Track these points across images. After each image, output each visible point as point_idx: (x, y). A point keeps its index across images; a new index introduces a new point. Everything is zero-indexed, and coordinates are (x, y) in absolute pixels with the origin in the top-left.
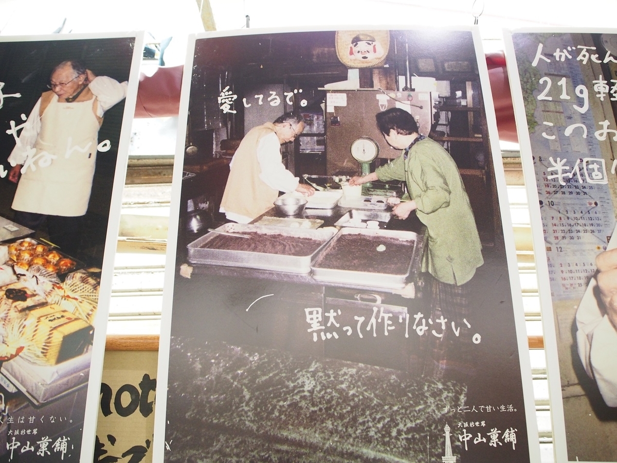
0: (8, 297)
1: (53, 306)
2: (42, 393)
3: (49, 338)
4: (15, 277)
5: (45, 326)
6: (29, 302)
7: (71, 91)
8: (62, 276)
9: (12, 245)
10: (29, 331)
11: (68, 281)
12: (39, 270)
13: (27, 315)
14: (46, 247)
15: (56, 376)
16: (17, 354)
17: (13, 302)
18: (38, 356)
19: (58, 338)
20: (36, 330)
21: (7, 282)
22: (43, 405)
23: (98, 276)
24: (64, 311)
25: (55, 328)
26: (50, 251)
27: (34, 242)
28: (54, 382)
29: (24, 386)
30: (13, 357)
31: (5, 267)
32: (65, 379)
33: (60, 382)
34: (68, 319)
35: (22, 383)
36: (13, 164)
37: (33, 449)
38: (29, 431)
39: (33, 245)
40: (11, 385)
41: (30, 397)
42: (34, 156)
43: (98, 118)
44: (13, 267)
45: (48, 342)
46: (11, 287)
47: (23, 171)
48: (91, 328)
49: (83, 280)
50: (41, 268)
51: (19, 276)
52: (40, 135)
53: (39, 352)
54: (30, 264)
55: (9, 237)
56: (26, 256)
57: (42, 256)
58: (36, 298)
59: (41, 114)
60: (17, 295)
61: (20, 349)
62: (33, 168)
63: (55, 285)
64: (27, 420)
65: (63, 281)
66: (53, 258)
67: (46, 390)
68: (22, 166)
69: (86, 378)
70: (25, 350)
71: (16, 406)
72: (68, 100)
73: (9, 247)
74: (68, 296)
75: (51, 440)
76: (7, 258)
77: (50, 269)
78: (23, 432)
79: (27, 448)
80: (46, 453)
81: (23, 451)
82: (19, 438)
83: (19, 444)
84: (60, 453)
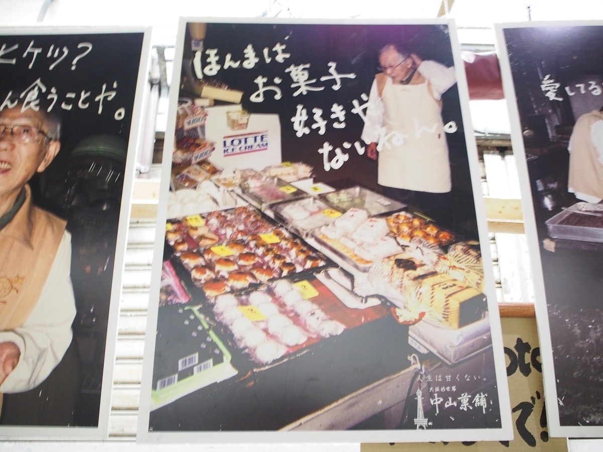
0: (399, 266)
1: (443, 275)
2: (452, 354)
3: (447, 304)
4: (400, 249)
5: (440, 294)
6: (420, 271)
7: (402, 74)
8: (445, 248)
9: (389, 218)
10: (426, 297)
11: (451, 253)
12: (421, 242)
13: (420, 283)
14: (422, 221)
15: (461, 339)
16: (420, 319)
17: (404, 271)
18: (440, 321)
19: (454, 304)
20: (432, 297)
21: (394, 252)
22: (454, 365)
23: (477, 248)
24: (455, 280)
25: (450, 295)
26: (427, 224)
27: (409, 215)
28: (460, 344)
29: (435, 347)
30: (416, 321)
31: (387, 238)
32: (471, 342)
33: (466, 344)
34: (460, 287)
35: (431, 344)
36: (368, 142)
37: (455, 404)
38: (448, 388)
39: (409, 219)
40: (421, 347)
41: (442, 358)
42: (386, 135)
43: (437, 101)
44: (395, 238)
45: (447, 307)
46: (399, 257)
47: (379, 148)
48: (482, 296)
49: (465, 252)
50: (422, 240)
51: (404, 247)
52: (386, 114)
53: (440, 317)
54: (411, 236)
55: (384, 210)
56: (405, 229)
57: (421, 229)
58: (425, 268)
59: (380, 94)
60: (407, 265)
61: (422, 315)
62: (388, 146)
63: (439, 256)
64: (444, 379)
65: (446, 252)
66: (432, 230)
67: (455, 352)
68: (377, 144)
69: (489, 341)
70: (426, 316)
71: (431, 365)
72: (402, 82)
73: (387, 220)
74: (454, 267)
75: (470, 396)
76: (387, 230)
77: (432, 241)
78: (443, 389)
79: (449, 404)
80: (468, 408)
81: (446, 406)
82: (440, 394)
83: (441, 400)
84: (481, 407)
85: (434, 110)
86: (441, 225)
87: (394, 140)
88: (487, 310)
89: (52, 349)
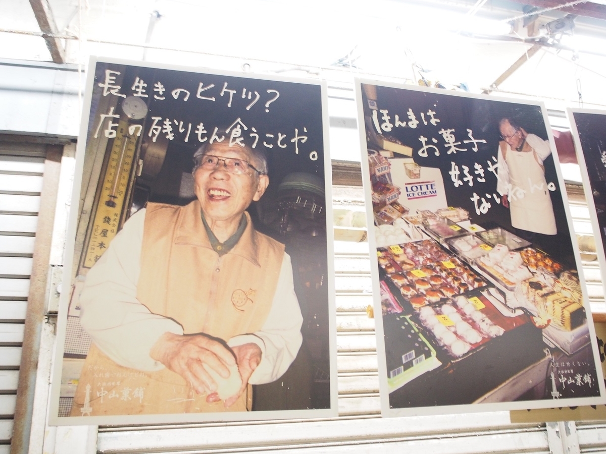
0: (532, 287)
1: (558, 294)
2: (569, 348)
3: (563, 314)
4: (531, 274)
5: (558, 307)
6: (544, 291)
7: (516, 143)
8: (557, 275)
9: (522, 252)
10: (550, 309)
11: (562, 278)
12: (543, 270)
13: (546, 299)
14: (542, 255)
15: (573, 338)
16: (548, 324)
17: (535, 291)
18: (560, 326)
19: (567, 314)
20: (554, 309)
21: (528, 277)
22: (571, 356)
23: (576, 275)
24: (566, 297)
25: (564, 308)
26: (545, 257)
27: (534, 251)
28: (574, 341)
29: (558, 344)
30: (546, 326)
31: (522, 266)
32: (579, 340)
33: (576, 341)
34: (570, 302)
35: (557, 342)
36: (502, 194)
37: (573, 381)
38: (569, 371)
39: (534, 253)
40: (551, 343)
41: (563, 350)
42: (512, 189)
43: (541, 166)
44: (527, 267)
45: (563, 317)
46: (531, 280)
47: (509, 199)
48: (583, 308)
49: (570, 278)
50: (544, 268)
51: (533, 273)
52: (510, 173)
53: (560, 323)
54: (537, 266)
55: (518, 246)
56: (532, 260)
57: (542, 260)
58: (547, 288)
59: (504, 158)
60: (536, 286)
61: (549, 321)
62: (514, 197)
63: (555, 280)
64: (565, 364)
65: (559, 277)
66: (548, 262)
67: (570, 346)
68: (507, 196)
69: (589, 339)
70: (552, 322)
71: (558, 356)
72: (517, 149)
73: (520, 253)
74: (565, 288)
75: (581, 376)
76: (521, 261)
77: (549, 270)
78: (566, 372)
79: (570, 381)
80: (581, 384)
81: (569, 383)
82: (565, 375)
83: (566, 379)
84: (588, 383)
85: (539, 172)
86: (554, 258)
87: (518, 194)
88: (586, 318)
89: (287, 348)
